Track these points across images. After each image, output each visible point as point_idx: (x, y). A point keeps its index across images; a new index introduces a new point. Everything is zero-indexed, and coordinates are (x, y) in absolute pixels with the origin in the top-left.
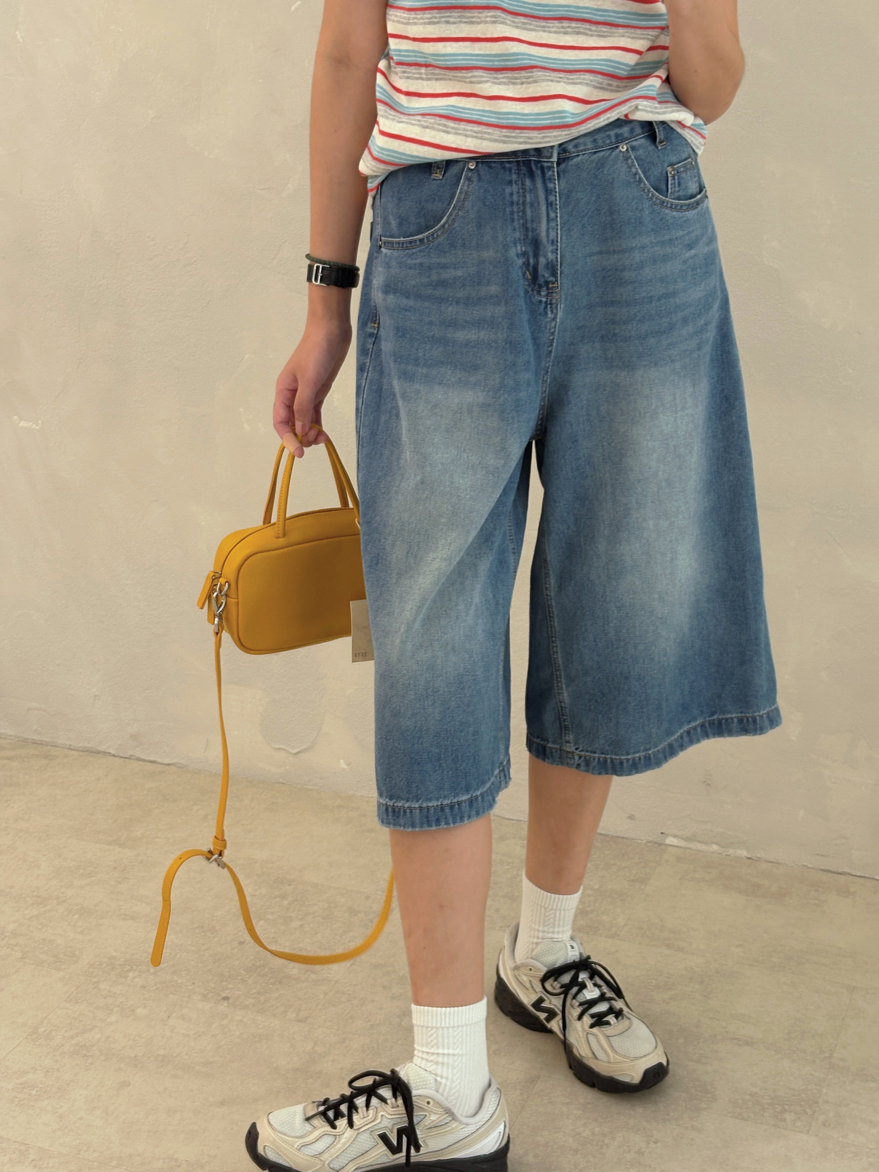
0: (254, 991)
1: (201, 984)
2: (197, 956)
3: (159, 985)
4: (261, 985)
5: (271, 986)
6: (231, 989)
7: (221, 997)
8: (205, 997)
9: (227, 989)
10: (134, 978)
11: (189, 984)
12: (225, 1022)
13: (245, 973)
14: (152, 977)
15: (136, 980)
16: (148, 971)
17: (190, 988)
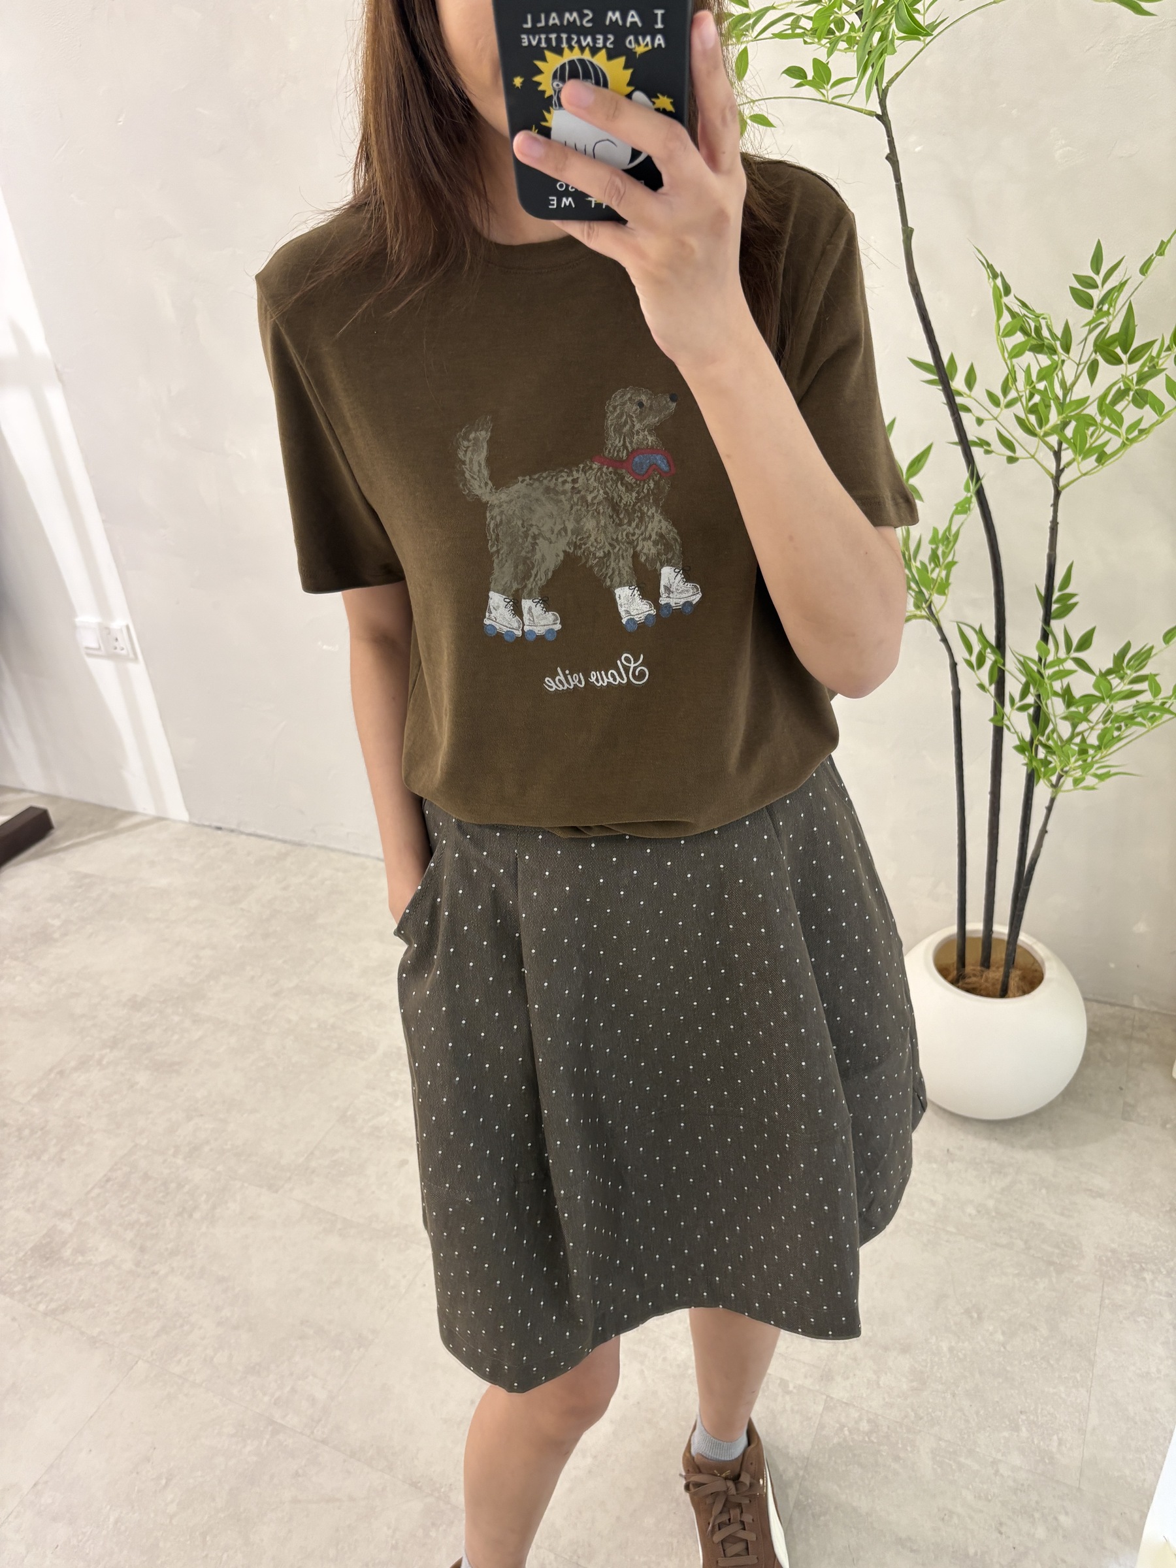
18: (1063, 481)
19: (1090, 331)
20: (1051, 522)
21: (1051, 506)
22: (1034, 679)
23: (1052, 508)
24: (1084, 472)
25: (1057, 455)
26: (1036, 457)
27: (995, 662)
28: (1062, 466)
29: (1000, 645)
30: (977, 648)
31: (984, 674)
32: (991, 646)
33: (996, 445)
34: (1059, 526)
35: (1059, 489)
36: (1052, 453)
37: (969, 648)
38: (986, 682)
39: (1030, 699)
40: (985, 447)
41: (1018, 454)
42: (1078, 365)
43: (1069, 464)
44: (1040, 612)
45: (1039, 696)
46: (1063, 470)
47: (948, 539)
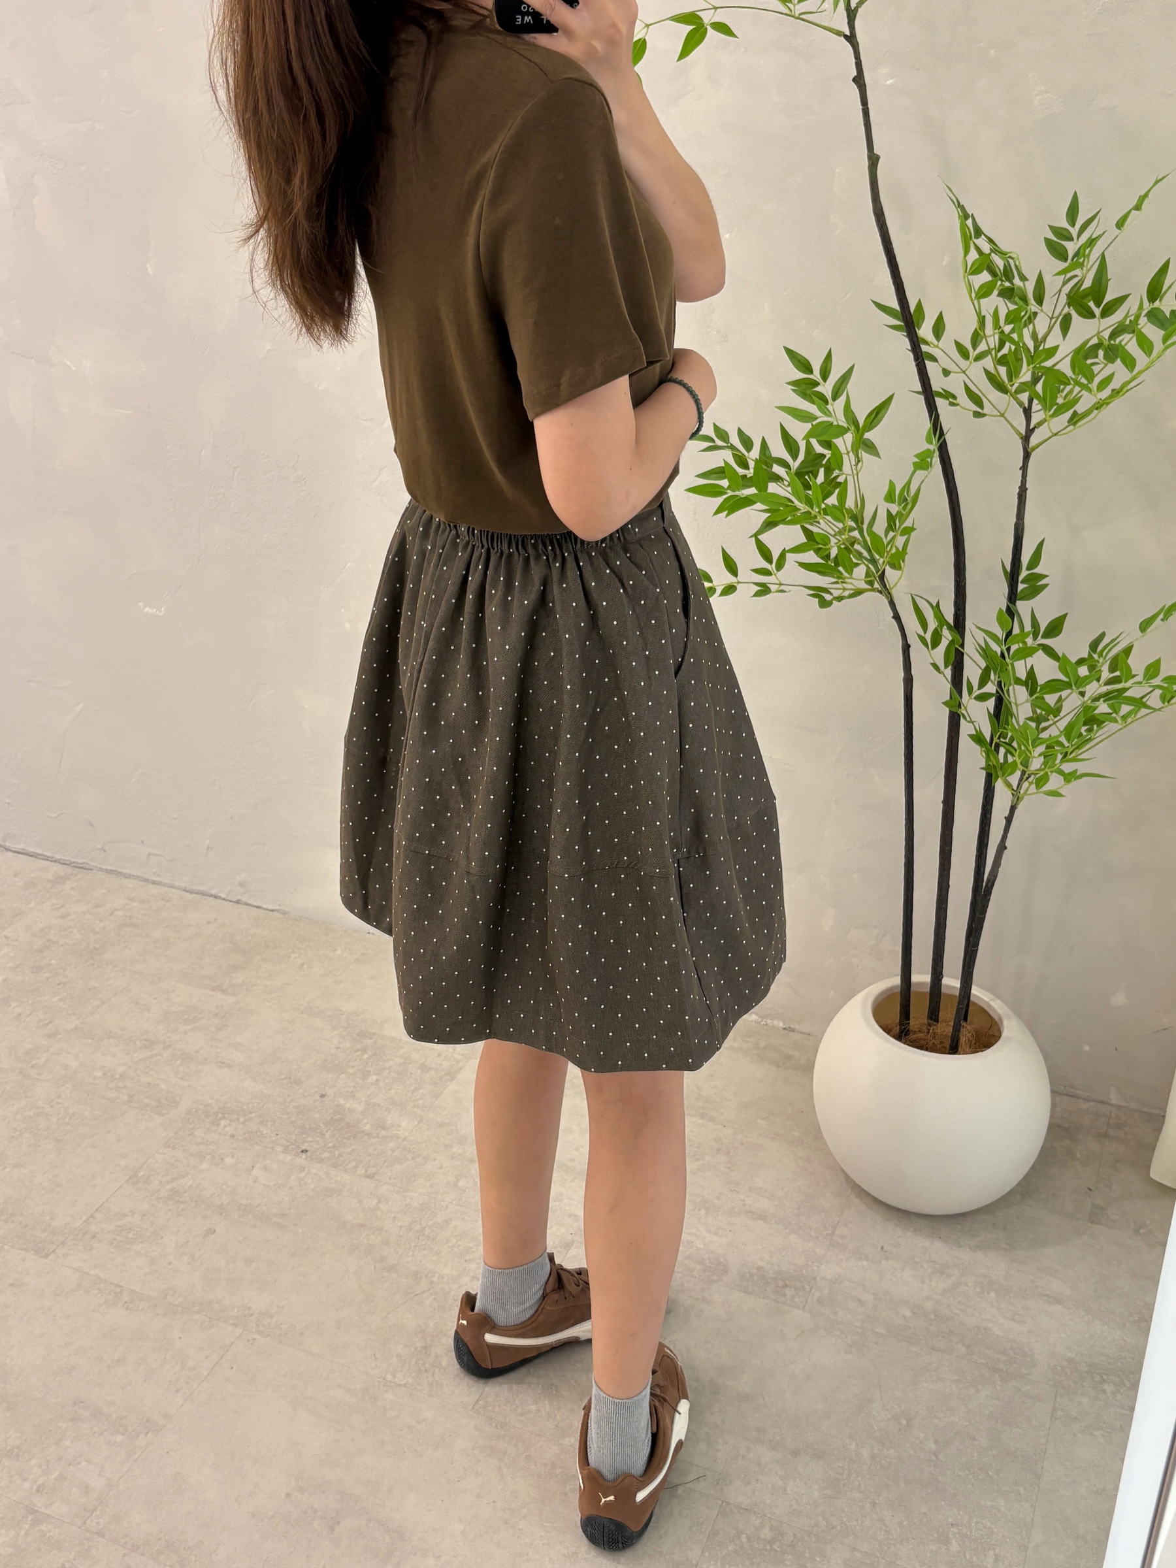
0: (330, 1145)
1: (283, 1135)
2: (282, 1107)
3: (247, 1135)
4: (337, 1139)
5: (345, 1141)
6: (311, 1141)
7: (301, 1150)
8: (286, 1149)
9: (307, 1142)
10: (225, 1127)
11: (273, 1135)
12: (302, 1175)
13: (324, 1127)
14: (241, 1126)
15: (227, 1129)
16: (238, 1120)
17: (274, 1139)
18: (1034, 440)
19: (1065, 283)
20: (1019, 488)
21: (1020, 469)
22: (995, 664)
23: (1021, 471)
24: (1055, 432)
25: (1027, 412)
26: (1006, 415)
27: (952, 642)
28: (1032, 426)
29: (959, 625)
30: (932, 624)
31: (939, 653)
32: (948, 624)
33: (963, 398)
34: (1028, 492)
35: (1029, 450)
36: (1022, 410)
37: (924, 624)
38: (941, 665)
39: (991, 688)
40: (950, 400)
41: (985, 411)
42: (1051, 319)
43: (1040, 424)
44: (1005, 590)
45: (999, 684)
46: (1033, 430)
47: (904, 499)
